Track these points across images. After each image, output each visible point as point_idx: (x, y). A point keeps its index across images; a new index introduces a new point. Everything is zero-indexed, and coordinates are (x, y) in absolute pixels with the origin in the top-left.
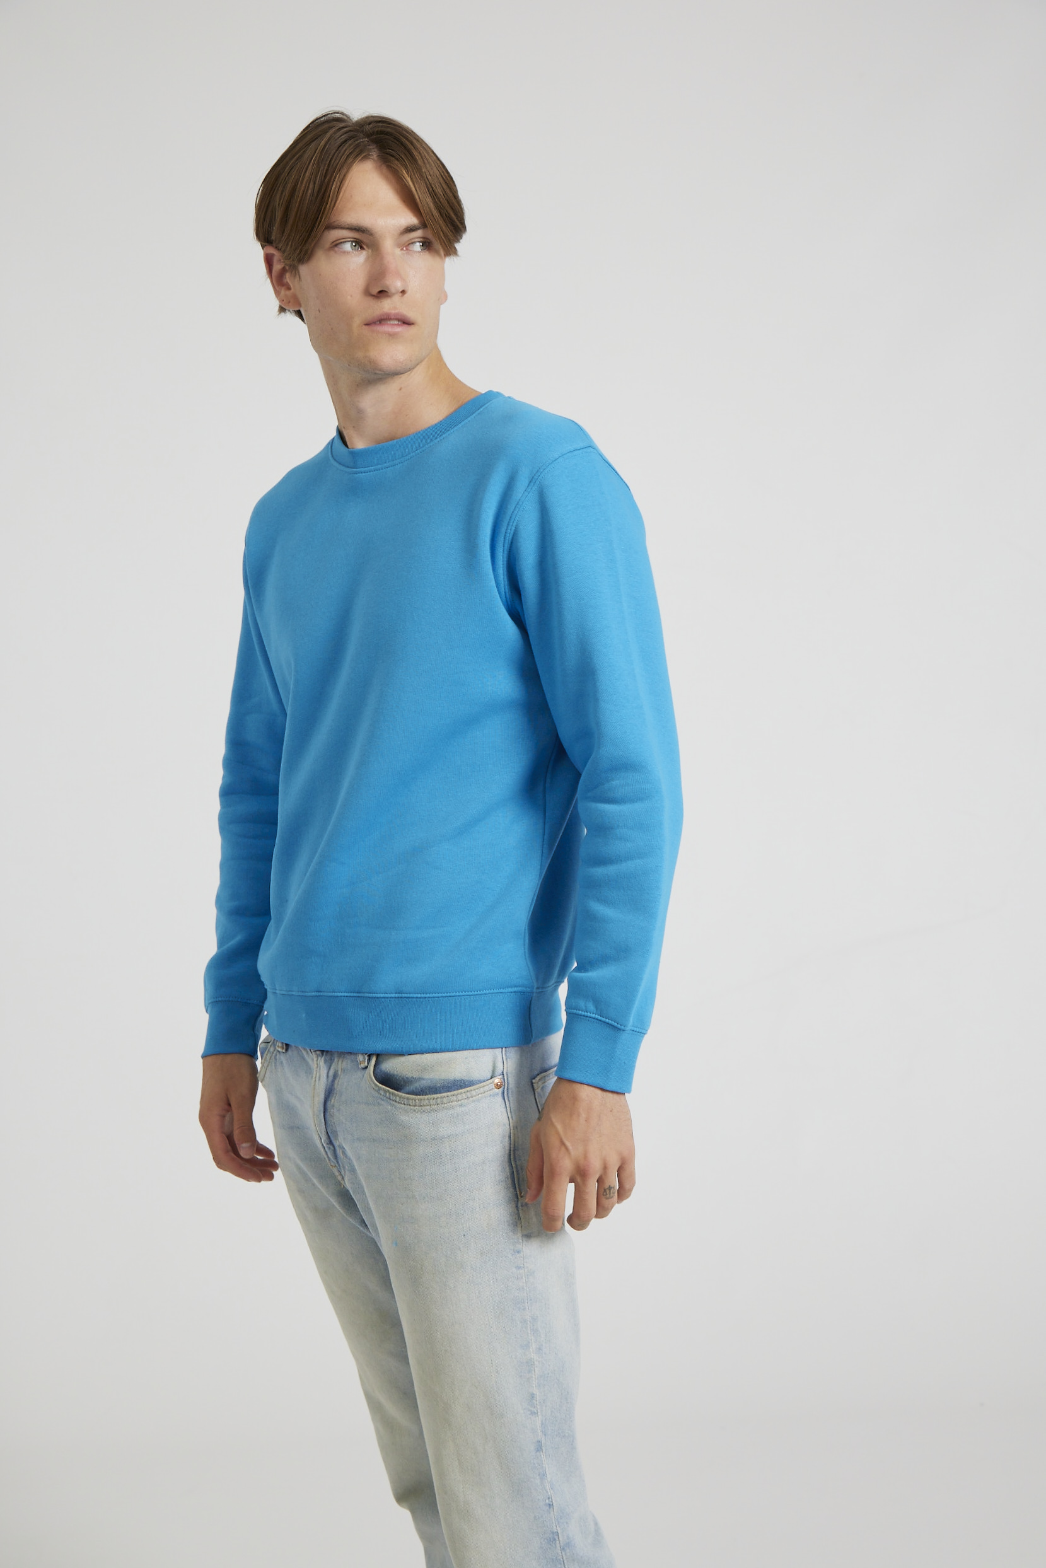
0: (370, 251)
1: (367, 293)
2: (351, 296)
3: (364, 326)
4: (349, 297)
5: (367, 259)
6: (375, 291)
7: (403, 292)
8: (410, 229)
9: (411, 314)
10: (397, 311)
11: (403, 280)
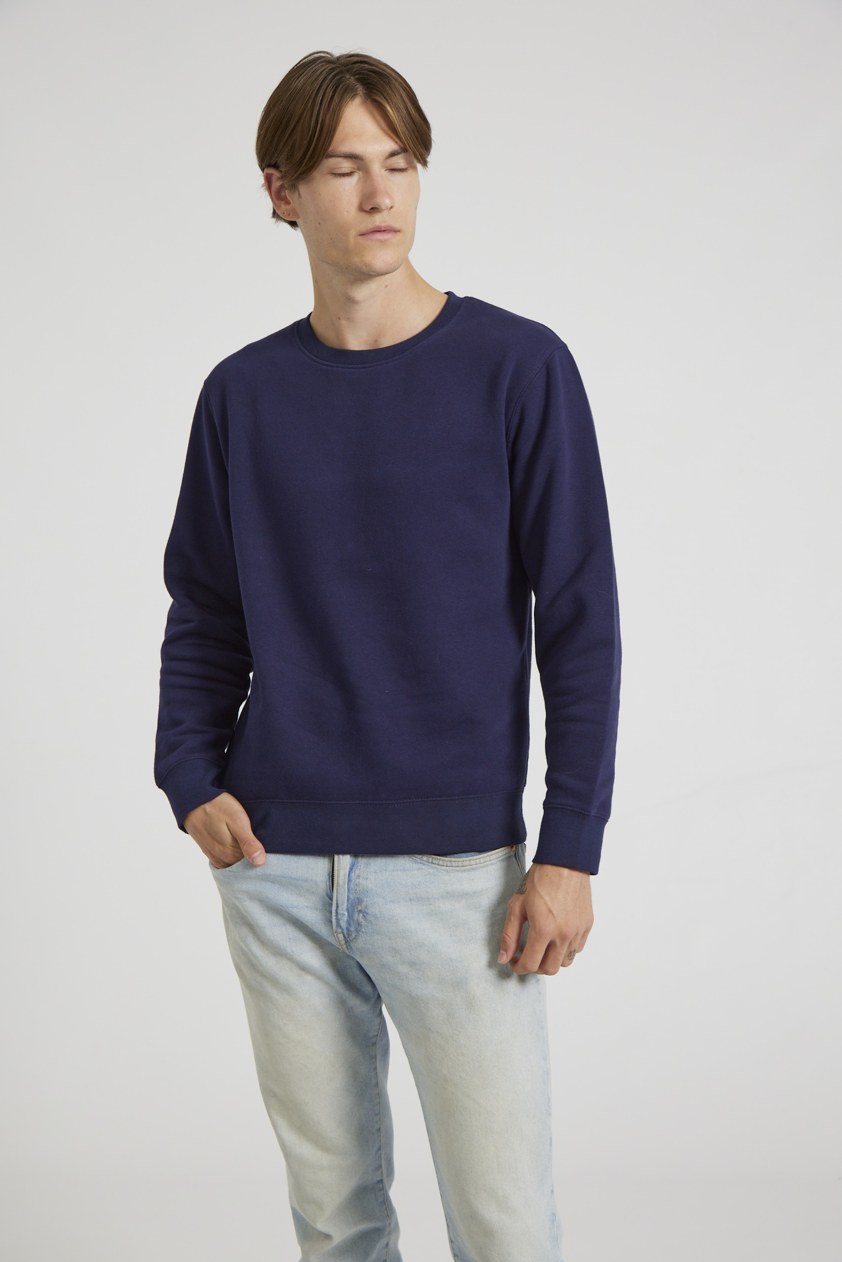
0: (361, 173)
1: (361, 209)
2: (347, 212)
3: (359, 237)
4: (345, 213)
5: (359, 180)
6: (368, 208)
7: (392, 207)
8: (393, 154)
9: (397, 225)
10: (386, 224)
11: (391, 198)
